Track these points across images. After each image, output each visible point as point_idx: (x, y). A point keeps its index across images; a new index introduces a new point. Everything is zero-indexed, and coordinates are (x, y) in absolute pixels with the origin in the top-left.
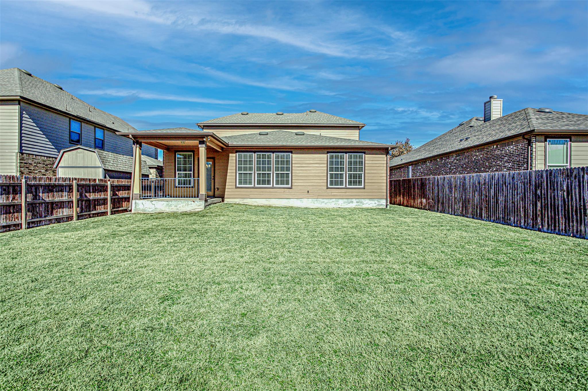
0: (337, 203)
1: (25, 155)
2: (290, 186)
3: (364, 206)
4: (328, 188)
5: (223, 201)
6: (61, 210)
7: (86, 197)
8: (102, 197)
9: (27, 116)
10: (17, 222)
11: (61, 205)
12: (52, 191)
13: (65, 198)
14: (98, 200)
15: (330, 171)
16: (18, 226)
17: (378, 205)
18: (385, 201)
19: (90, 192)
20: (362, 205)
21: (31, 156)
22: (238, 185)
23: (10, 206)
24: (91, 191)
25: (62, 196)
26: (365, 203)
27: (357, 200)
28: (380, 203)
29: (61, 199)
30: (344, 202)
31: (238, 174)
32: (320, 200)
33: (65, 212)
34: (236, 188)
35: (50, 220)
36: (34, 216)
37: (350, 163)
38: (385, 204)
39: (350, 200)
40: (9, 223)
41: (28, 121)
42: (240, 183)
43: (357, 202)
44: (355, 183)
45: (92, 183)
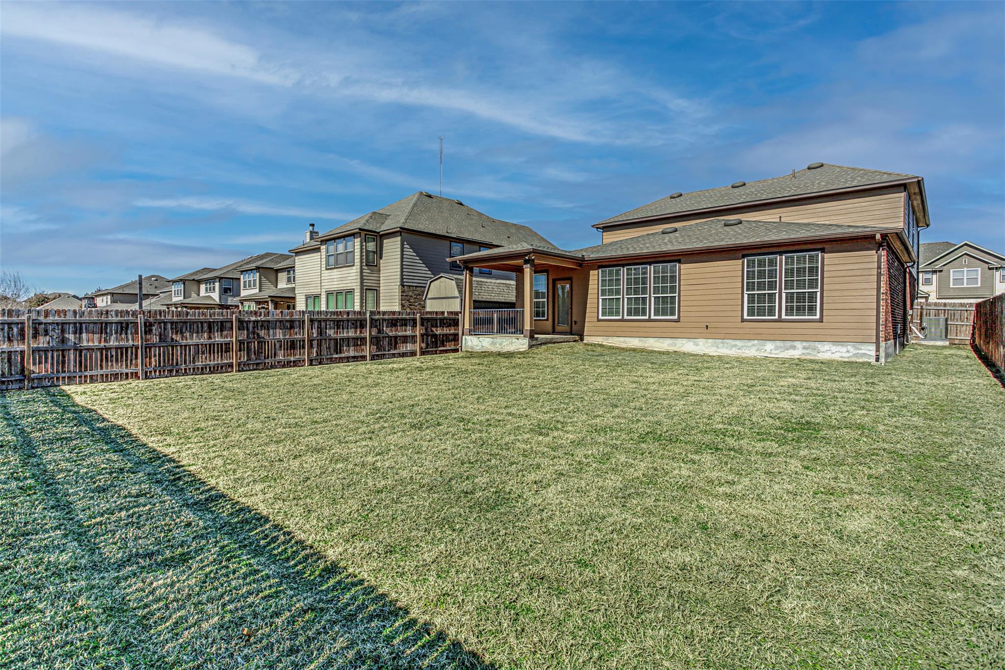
0: (760, 347)
1: (406, 287)
2: (676, 317)
3: (821, 356)
4: (743, 320)
5: (582, 340)
6: (404, 345)
7: (432, 331)
8: (452, 331)
9: (408, 246)
10: (363, 354)
11: (405, 339)
12: (396, 325)
13: (409, 333)
14: (446, 335)
15: (747, 291)
16: (364, 358)
17: (856, 355)
18: (873, 347)
19: (437, 327)
20: (815, 353)
21: (411, 288)
22: (601, 317)
23: (357, 339)
24: (438, 325)
25: (406, 331)
26: (822, 349)
27: (805, 344)
28: (861, 352)
29: (404, 333)
30: (777, 348)
31: (600, 301)
32: (728, 341)
33: (409, 347)
34: (599, 320)
35: (393, 354)
36: (379, 349)
37: (789, 272)
38: (873, 353)
39: (789, 344)
40: (357, 354)
41: (409, 252)
42: (604, 314)
43: (804, 348)
44: (800, 310)
45: (439, 316)
